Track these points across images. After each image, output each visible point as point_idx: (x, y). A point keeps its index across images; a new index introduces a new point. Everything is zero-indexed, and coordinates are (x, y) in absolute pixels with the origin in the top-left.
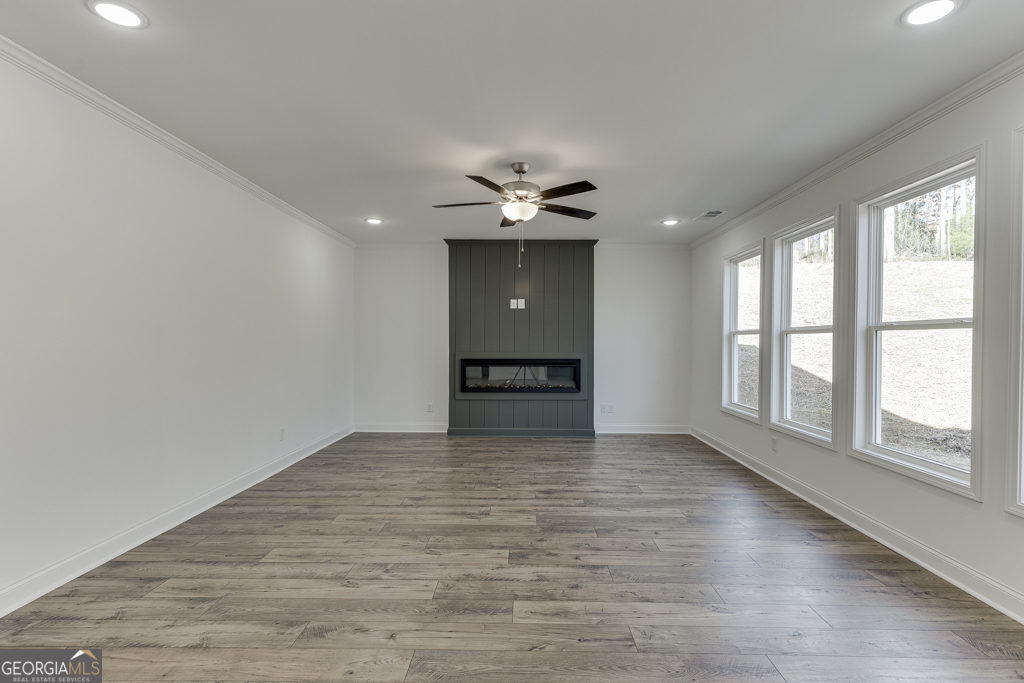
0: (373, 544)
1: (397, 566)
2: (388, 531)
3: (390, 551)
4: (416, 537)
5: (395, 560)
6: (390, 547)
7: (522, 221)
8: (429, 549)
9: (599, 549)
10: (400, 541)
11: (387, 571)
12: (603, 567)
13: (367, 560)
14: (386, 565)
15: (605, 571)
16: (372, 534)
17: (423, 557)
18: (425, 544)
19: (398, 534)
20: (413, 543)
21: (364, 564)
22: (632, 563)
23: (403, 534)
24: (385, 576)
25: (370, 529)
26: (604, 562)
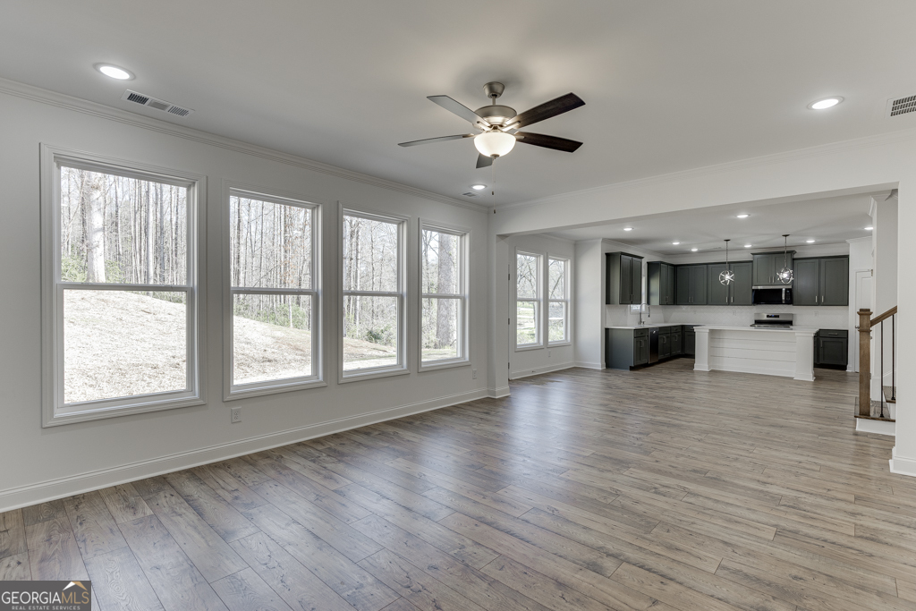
0: (666, 513)
1: (647, 489)
2: (649, 523)
3: (651, 502)
4: (623, 507)
5: (648, 494)
6: (650, 505)
8: (617, 494)
10: (640, 508)
11: (655, 488)
13: (671, 500)
14: (656, 493)
16: (666, 524)
17: (625, 490)
18: (618, 499)
19: (639, 516)
20: (628, 503)
21: (674, 498)
23: (634, 513)
24: (657, 486)
25: (668, 531)
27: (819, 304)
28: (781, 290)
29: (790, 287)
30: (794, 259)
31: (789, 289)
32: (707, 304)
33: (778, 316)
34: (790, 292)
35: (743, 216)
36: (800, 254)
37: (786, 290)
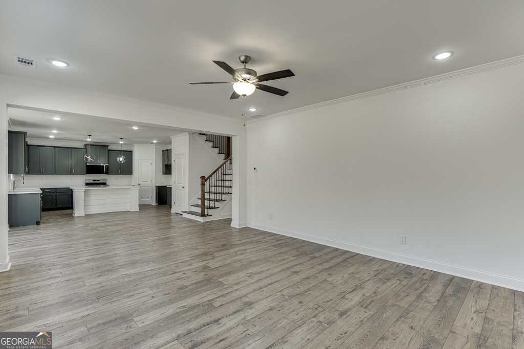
7: (245, 95)
9: (178, 279)
12: (172, 274)
15: (170, 273)
22: (161, 279)
26: (172, 276)
27: (120, 174)
28: (103, 166)
29: (107, 165)
30: (109, 150)
31: (108, 166)
32: (55, 173)
33: (99, 180)
34: (107, 167)
35: (135, 128)
36: (111, 147)
37: (106, 166)
